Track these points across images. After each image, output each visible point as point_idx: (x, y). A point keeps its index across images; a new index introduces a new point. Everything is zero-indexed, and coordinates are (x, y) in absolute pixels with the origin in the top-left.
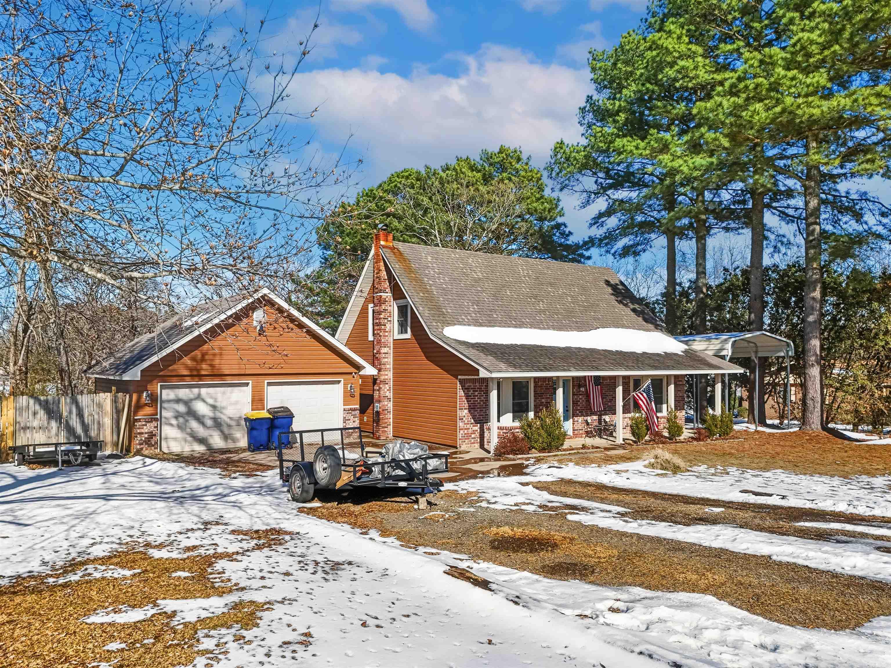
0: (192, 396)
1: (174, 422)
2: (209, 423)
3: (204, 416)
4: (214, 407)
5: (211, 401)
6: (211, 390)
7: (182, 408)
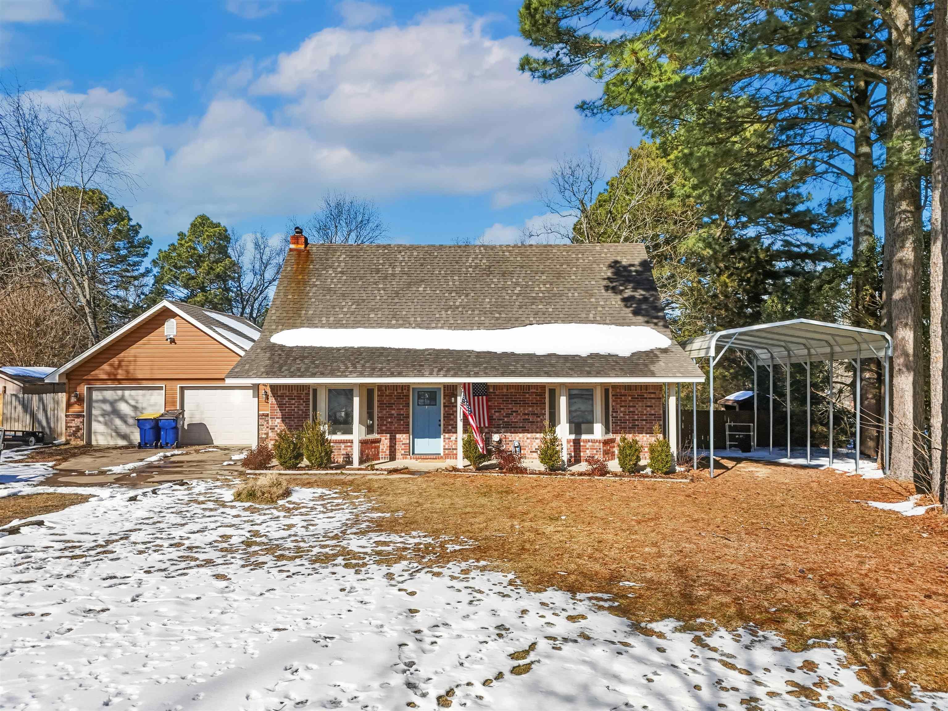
0: (117, 398)
1: (101, 419)
2: (131, 421)
3: (126, 415)
4: (135, 408)
5: (133, 403)
6: (133, 392)
7: (107, 407)
